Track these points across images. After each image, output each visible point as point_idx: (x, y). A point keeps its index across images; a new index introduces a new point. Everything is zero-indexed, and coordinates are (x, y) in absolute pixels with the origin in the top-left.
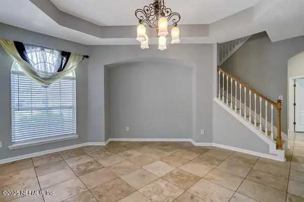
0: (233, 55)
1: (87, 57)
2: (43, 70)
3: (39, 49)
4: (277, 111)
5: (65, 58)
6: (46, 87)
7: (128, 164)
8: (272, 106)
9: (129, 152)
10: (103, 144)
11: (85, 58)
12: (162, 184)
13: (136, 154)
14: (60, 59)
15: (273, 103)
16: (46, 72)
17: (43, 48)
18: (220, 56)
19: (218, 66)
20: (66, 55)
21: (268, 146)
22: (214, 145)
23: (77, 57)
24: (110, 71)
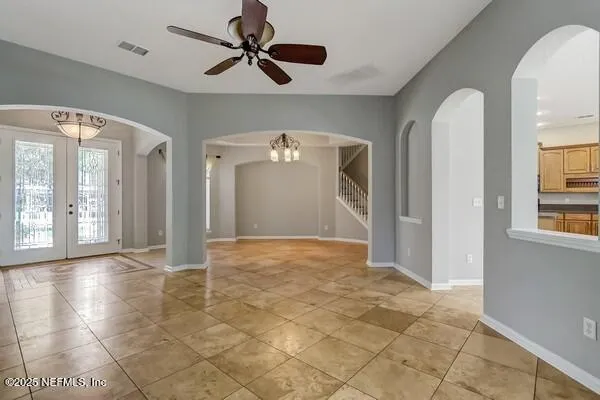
1: (218, 157)
10: (234, 239)
11: (217, 159)
18: (343, 161)
19: (340, 168)
22: (336, 239)
23: (212, 158)
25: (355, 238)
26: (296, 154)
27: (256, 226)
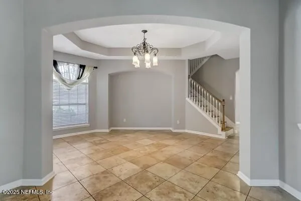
0: (202, 66)
1: (96, 68)
2: (68, 78)
3: (66, 64)
4: (222, 107)
5: (82, 70)
6: (69, 90)
7: (126, 140)
8: (220, 104)
9: (127, 135)
10: (108, 131)
11: (95, 69)
12: (146, 148)
13: (131, 136)
14: (79, 70)
15: (220, 101)
16: (70, 80)
17: (68, 63)
18: (191, 69)
19: (189, 76)
20: (82, 67)
21: (217, 129)
22: (186, 131)
23: (90, 68)
24: (113, 78)
25: (203, 131)
26: (155, 60)
27: (125, 120)
